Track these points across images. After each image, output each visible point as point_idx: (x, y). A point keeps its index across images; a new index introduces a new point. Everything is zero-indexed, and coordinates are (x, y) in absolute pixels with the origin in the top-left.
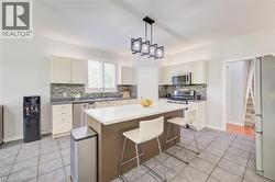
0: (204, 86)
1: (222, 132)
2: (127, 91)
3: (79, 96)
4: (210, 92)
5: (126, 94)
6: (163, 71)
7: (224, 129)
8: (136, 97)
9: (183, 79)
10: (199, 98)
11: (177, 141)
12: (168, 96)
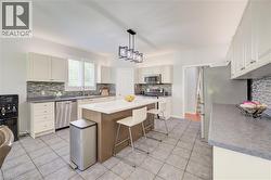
0: (170, 85)
1: (182, 120)
2: (106, 89)
3: (60, 94)
4: (174, 90)
5: (105, 92)
6: (138, 71)
7: (183, 117)
8: (114, 95)
9: (155, 80)
10: (167, 94)
11: (152, 128)
12: (142, 94)
